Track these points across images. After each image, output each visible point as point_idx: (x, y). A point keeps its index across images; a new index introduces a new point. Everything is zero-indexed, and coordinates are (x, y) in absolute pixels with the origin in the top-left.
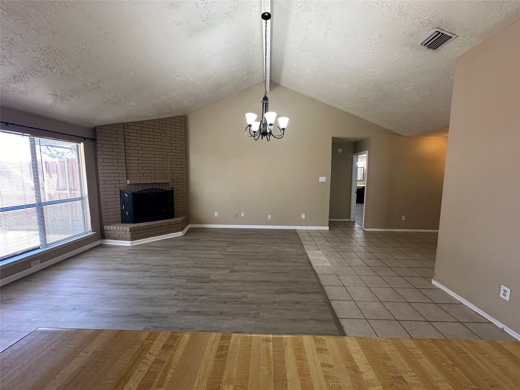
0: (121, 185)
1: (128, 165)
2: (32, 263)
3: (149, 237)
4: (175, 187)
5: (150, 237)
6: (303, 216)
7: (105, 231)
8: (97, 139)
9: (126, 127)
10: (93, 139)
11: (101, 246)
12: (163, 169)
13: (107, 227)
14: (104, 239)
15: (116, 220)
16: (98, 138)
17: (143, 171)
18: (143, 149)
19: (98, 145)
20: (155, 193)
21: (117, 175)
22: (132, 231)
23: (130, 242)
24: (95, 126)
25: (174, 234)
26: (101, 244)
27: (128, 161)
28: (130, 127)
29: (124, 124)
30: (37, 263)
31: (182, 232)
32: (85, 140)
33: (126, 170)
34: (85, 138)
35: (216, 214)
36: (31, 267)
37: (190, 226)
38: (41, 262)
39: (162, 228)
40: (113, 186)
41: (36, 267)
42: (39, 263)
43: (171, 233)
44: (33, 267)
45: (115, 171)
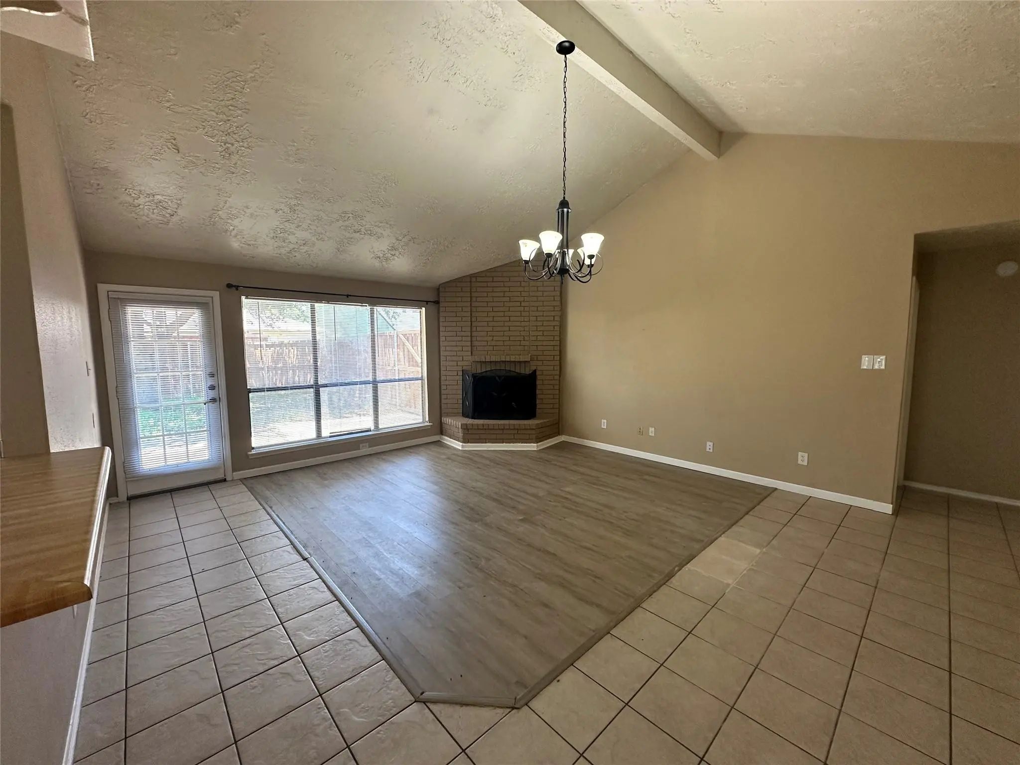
0: (465, 363)
1: (474, 334)
2: (361, 445)
3: (486, 443)
4: (539, 368)
5: (489, 442)
6: (803, 458)
7: (443, 424)
8: (440, 301)
9: (474, 279)
10: (436, 301)
11: (438, 443)
12: (522, 338)
13: (445, 420)
14: (442, 435)
15: (455, 411)
16: (442, 299)
17: (493, 343)
18: (495, 309)
19: (441, 309)
20: (503, 377)
21: (460, 348)
22: (465, 428)
23: (461, 444)
24: (438, 284)
25: (523, 444)
26: (439, 441)
27: (474, 329)
28: (479, 279)
29: (471, 276)
30: (366, 446)
31: (536, 445)
32: (427, 304)
33: (471, 341)
34: (427, 302)
35: (604, 424)
36: (359, 449)
37: (563, 438)
38: (370, 447)
39: (505, 432)
40: (455, 363)
41: (365, 450)
42: (368, 446)
43: (519, 443)
44: (362, 450)
45: (458, 343)
